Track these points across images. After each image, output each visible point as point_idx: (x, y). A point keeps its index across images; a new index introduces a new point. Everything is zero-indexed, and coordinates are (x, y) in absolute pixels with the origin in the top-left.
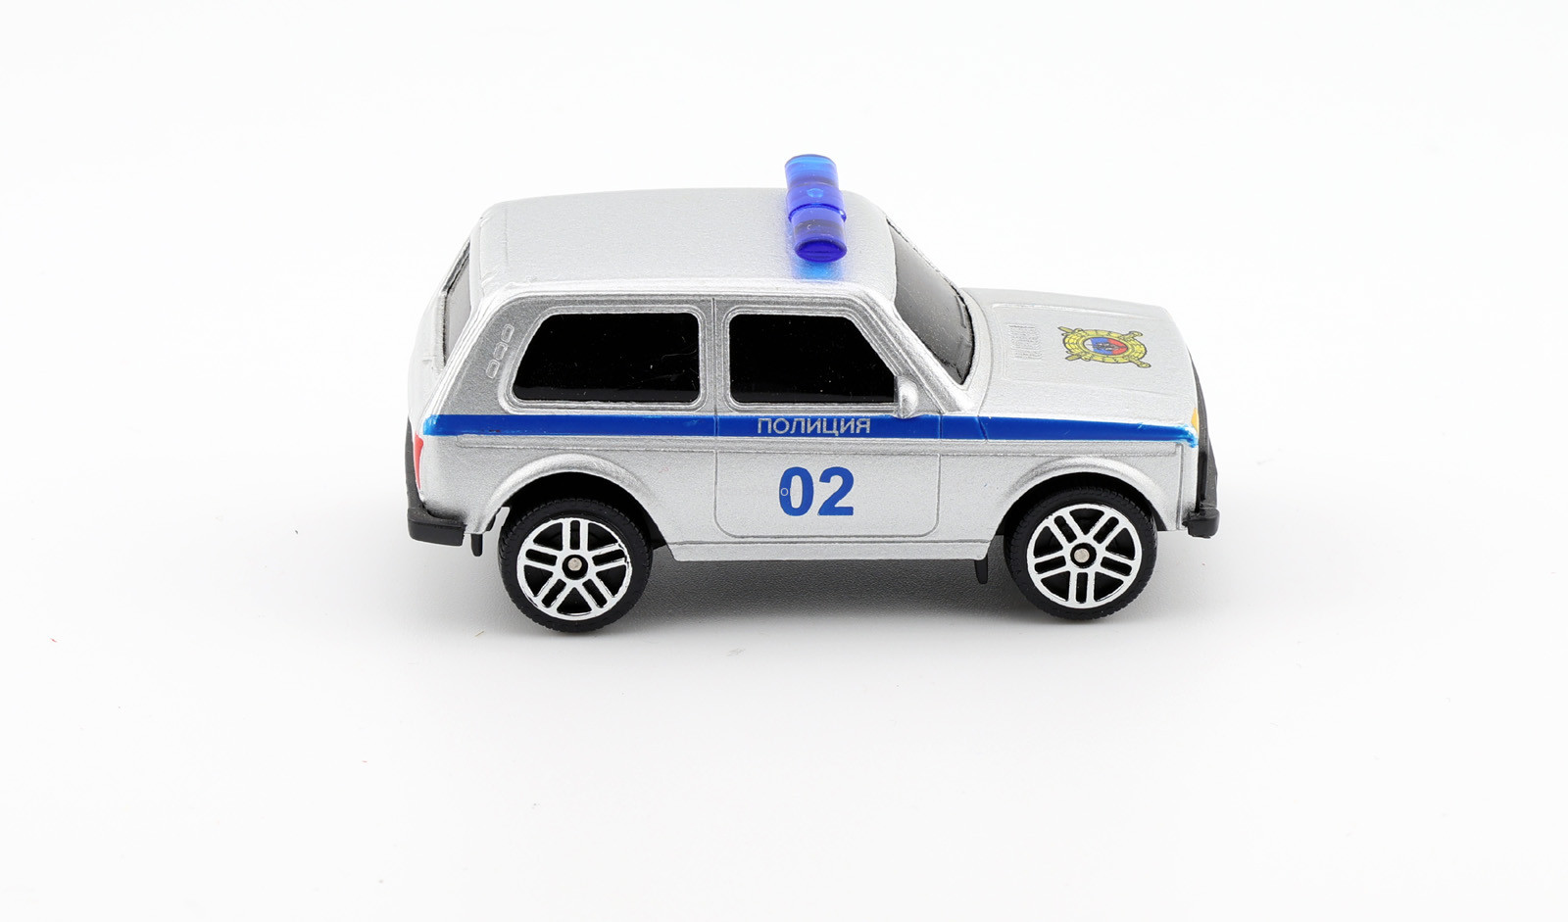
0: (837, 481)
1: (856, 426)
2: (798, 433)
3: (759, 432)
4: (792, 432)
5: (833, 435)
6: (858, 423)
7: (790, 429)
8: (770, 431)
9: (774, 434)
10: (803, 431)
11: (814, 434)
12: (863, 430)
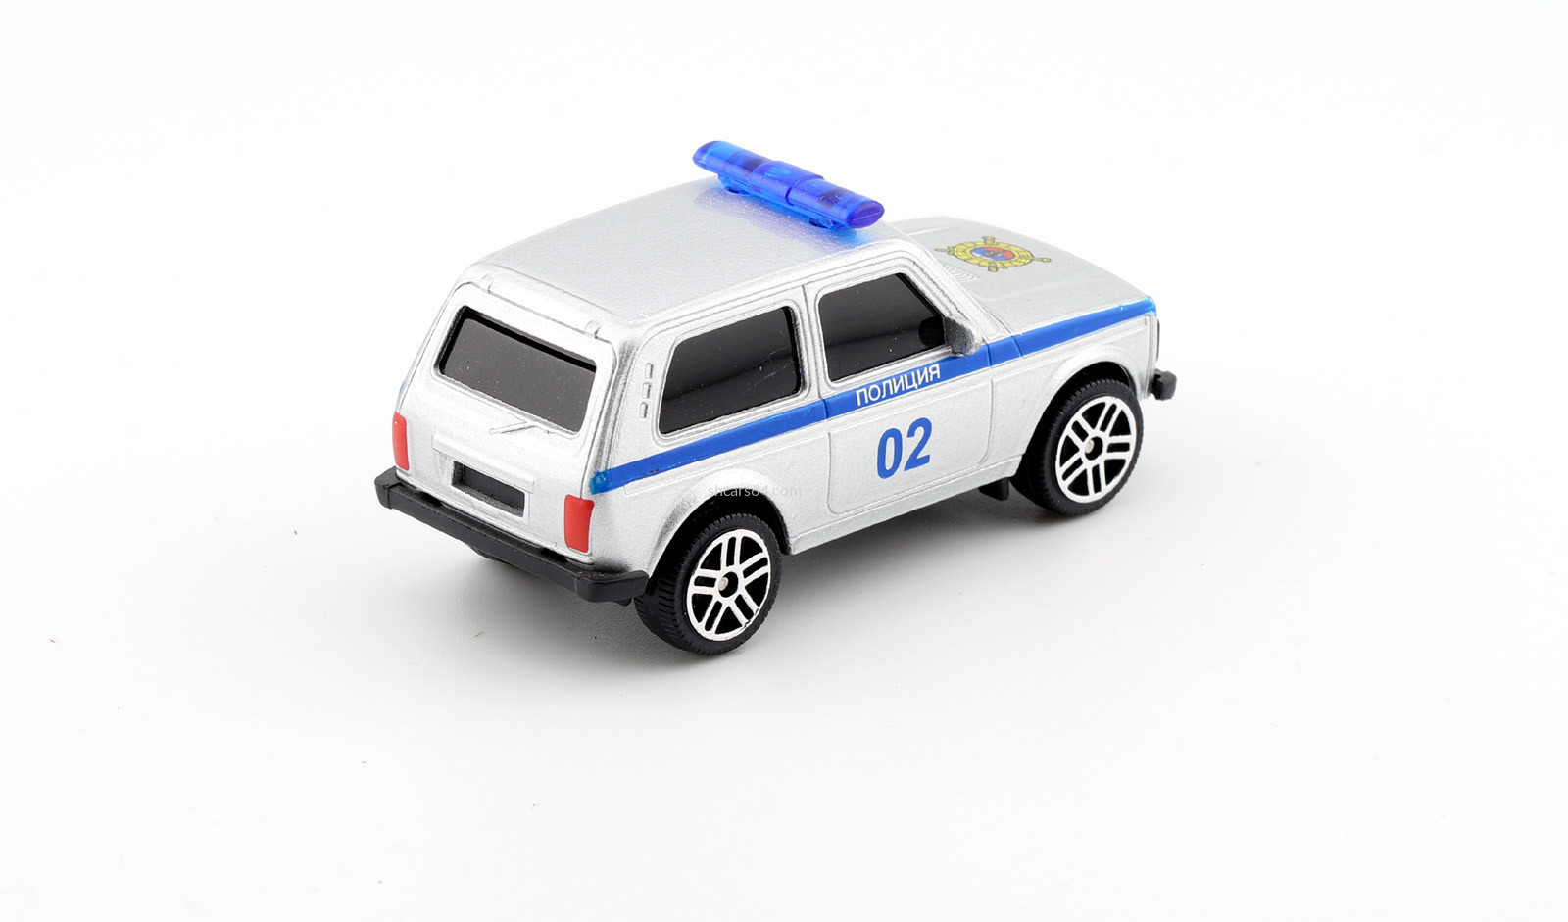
0: (920, 432)
1: (929, 375)
2: (889, 396)
3: (859, 404)
4: (883, 396)
5: (914, 389)
6: (931, 372)
7: (882, 394)
8: (867, 401)
9: (871, 402)
10: (892, 393)
11: (900, 392)
12: (935, 376)
